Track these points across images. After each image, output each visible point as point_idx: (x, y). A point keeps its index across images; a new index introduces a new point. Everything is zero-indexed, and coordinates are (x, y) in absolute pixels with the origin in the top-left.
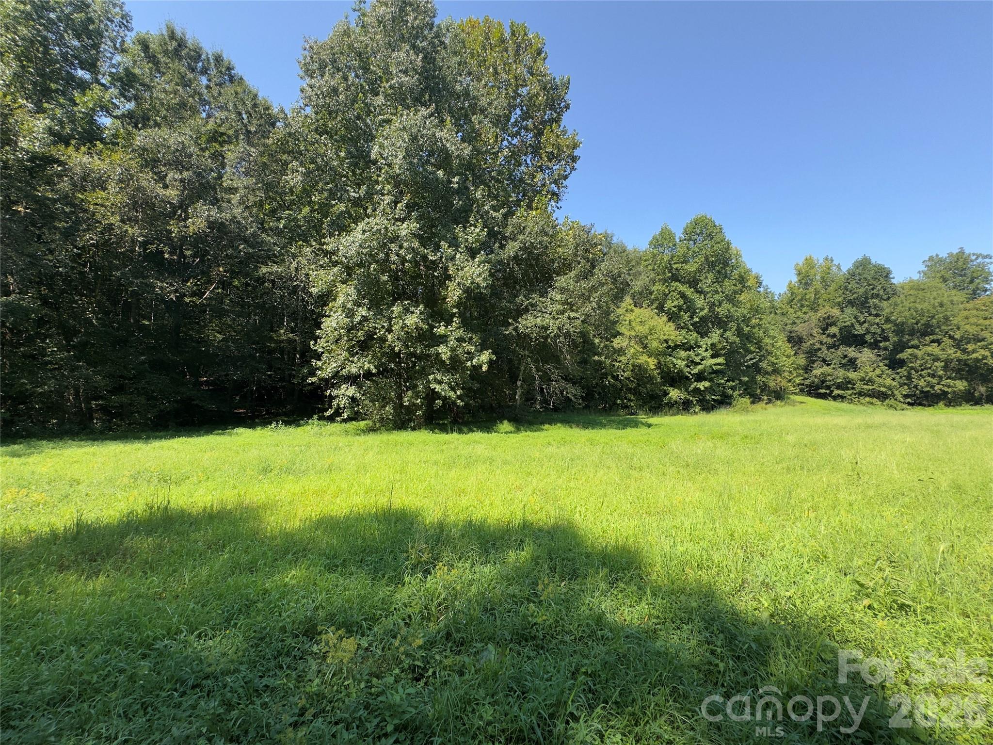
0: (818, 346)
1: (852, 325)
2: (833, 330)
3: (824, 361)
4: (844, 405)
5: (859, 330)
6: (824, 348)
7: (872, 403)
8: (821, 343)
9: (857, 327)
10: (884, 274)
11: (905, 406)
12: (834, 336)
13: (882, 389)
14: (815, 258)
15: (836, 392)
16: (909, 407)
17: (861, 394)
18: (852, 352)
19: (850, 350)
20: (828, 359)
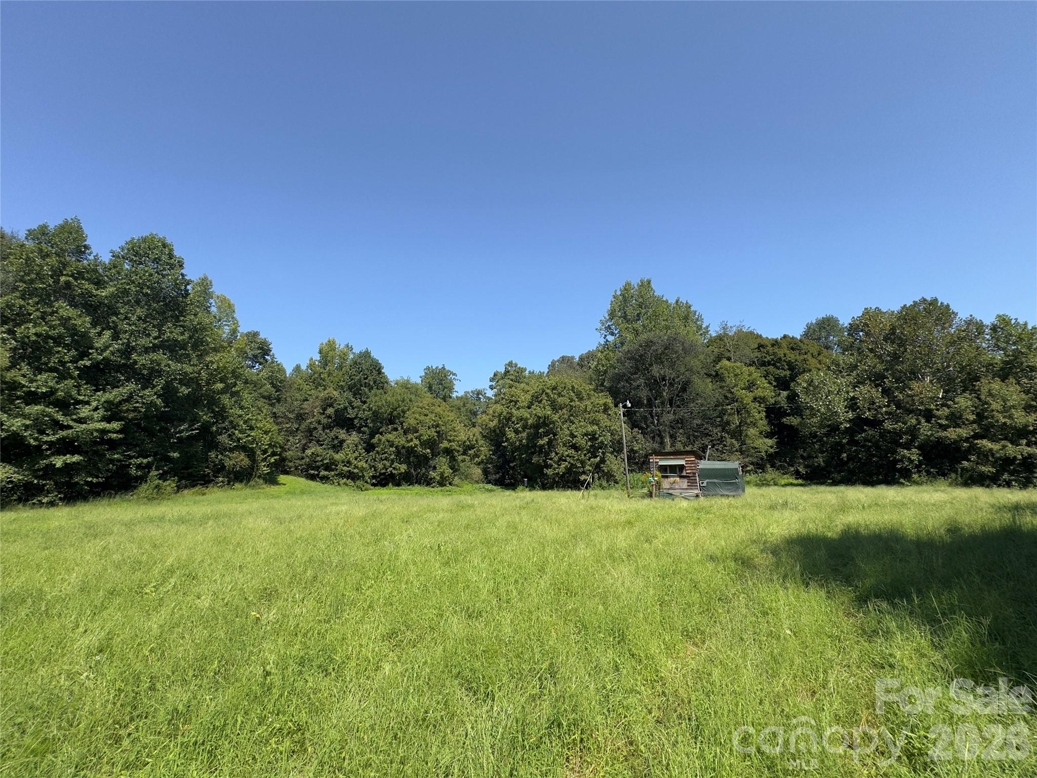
0: (315, 425)
1: (346, 408)
2: (330, 411)
3: (318, 441)
4: (327, 487)
5: (351, 414)
6: (320, 427)
7: (347, 485)
8: (319, 422)
9: (350, 410)
10: (377, 368)
11: (369, 486)
12: (329, 417)
13: (356, 471)
14: (337, 342)
15: (323, 473)
16: (372, 487)
17: (341, 475)
18: (342, 434)
19: (341, 432)
20: (321, 439)
